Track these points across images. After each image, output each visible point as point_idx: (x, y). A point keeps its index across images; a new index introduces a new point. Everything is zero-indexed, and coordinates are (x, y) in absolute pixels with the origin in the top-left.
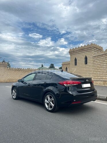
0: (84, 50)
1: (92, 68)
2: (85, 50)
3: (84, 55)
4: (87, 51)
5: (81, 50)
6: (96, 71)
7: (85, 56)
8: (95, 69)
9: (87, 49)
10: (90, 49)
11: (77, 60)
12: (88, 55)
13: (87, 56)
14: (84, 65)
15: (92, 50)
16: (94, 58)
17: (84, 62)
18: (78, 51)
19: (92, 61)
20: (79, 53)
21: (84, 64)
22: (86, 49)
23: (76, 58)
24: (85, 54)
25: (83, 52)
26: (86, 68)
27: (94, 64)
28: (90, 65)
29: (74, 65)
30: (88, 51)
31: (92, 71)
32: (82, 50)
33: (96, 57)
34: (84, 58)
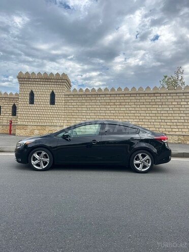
0: (49, 80)
1: (63, 111)
2: (51, 81)
3: (49, 88)
4: (55, 83)
5: (44, 80)
6: (69, 116)
7: (51, 91)
8: (68, 114)
9: (56, 81)
10: (61, 81)
11: (35, 95)
12: (57, 91)
13: (54, 91)
14: (50, 106)
15: (64, 84)
16: (67, 96)
17: (49, 101)
18: (37, 80)
19: (64, 102)
20: (39, 83)
21: (49, 103)
22: (54, 81)
23: (33, 90)
24: (52, 88)
25: (48, 83)
26: (52, 111)
27: (67, 106)
28: (59, 106)
29: (28, 103)
30: (58, 83)
31: (63, 116)
32: (47, 80)
33: (70, 96)
34: (49, 93)
